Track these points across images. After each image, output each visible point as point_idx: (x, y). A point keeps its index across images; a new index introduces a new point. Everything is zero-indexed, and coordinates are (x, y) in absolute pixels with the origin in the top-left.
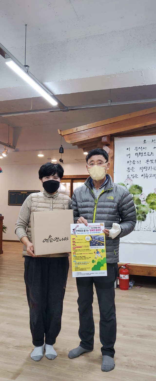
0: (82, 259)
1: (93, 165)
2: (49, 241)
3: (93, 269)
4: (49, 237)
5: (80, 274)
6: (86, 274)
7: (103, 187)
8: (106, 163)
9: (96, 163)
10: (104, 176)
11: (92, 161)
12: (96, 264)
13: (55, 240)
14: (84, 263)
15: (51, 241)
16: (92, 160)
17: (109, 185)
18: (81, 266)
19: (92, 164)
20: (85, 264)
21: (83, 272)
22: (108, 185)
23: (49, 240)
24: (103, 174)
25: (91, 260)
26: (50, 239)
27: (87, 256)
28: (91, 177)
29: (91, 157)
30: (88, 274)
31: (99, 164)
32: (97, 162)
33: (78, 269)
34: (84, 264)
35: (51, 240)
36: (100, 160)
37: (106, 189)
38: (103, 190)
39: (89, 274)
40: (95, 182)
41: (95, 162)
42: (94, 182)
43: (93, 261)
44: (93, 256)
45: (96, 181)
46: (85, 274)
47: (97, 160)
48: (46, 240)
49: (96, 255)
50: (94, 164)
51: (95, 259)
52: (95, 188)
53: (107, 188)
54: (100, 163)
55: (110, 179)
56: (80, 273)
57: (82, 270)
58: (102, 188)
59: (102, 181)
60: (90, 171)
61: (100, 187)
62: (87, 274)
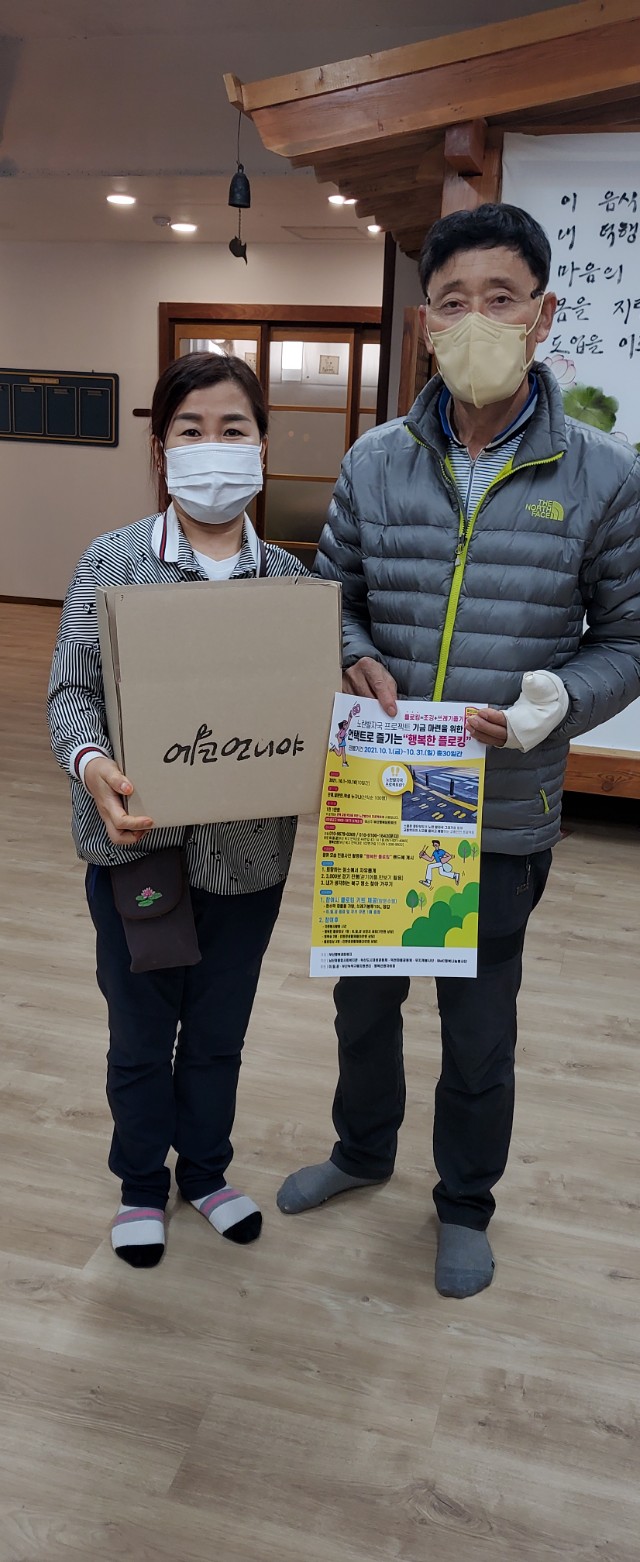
0: (360, 880)
1: (458, 307)
2: (199, 757)
3: (411, 938)
4: (200, 736)
5: (347, 963)
6: (373, 964)
7: (505, 442)
8: (533, 296)
9: (476, 300)
10: (521, 376)
11: (455, 286)
12: (423, 911)
13: (230, 753)
14: (367, 903)
15: (209, 756)
16: (454, 277)
17: (541, 436)
18: (352, 921)
19: (454, 304)
20: (373, 910)
21: (359, 951)
22: (538, 432)
23: (198, 749)
24: (515, 367)
25: (399, 892)
26: (204, 748)
27: (384, 868)
28: (445, 381)
29: (451, 262)
30: (380, 962)
31: (496, 304)
32: (482, 292)
33: (338, 934)
34: (366, 909)
35: (207, 751)
36: (498, 283)
37: (524, 460)
38: (503, 465)
39: (389, 963)
40: (463, 410)
41: (469, 294)
42: (461, 411)
43: (413, 899)
44: (414, 872)
45: (469, 406)
46: (366, 963)
47: (484, 284)
48: (181, 749)
49: (431, 869)
50: (466, 302)
51: (420, 889)
52: (463, 447)
53: (528, 453)
54: (501, 299)
55: (549, 397)
56: (343, 957)
57: (356, 938)
58: (499, 446)
59: (501, 406)
60: (440, 344)
61: (489, 446)
62: (378, 963)
